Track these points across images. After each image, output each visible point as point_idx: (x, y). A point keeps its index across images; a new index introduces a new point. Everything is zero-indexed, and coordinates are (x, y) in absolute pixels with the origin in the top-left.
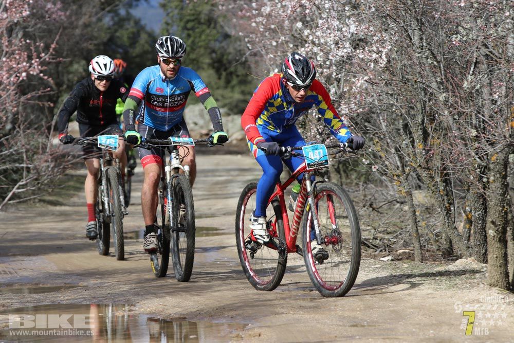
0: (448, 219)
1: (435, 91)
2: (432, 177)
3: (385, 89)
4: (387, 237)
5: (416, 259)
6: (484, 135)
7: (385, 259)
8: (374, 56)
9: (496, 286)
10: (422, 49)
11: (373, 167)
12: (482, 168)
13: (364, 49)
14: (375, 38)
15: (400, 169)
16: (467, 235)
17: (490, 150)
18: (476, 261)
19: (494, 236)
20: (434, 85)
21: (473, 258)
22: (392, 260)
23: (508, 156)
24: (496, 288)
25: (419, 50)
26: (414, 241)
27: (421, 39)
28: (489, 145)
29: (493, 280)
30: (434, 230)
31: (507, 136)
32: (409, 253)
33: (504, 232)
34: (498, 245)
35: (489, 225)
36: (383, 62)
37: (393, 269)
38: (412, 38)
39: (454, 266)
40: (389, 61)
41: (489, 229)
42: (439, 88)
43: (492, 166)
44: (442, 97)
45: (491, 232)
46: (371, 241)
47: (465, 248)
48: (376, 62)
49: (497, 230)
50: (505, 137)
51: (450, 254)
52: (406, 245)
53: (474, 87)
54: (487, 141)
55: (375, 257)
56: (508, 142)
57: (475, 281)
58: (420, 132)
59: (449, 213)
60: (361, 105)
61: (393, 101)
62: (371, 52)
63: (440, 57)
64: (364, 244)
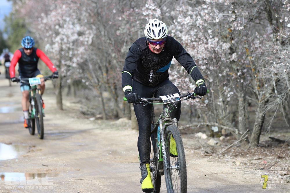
5: (104, 119)
7: (92, 119)
15: (97, 83)
16: (124, 109)
20: (110, 51)
21: (126, 118)
22: (95, 120)
24: (134, 130)
26: (103, 112)
27: (105, 33)
29: (133, 127)
32: (101, 117)
36: (90, 42)
37: (95, 123)
39: (118, 121)
40: (92, 42)
44: (113, 55)
46: (86, 112)
47: (123, 114)
48: (87, 42)
51: (117, 117)
52: (100, 113)
55: (88, 118)
58: (105, 69)
59: (116, 100)
60: (81, 58)
61: (94, 57)
62: (85, 37)
63: (112, 39)
64: (84, 113)
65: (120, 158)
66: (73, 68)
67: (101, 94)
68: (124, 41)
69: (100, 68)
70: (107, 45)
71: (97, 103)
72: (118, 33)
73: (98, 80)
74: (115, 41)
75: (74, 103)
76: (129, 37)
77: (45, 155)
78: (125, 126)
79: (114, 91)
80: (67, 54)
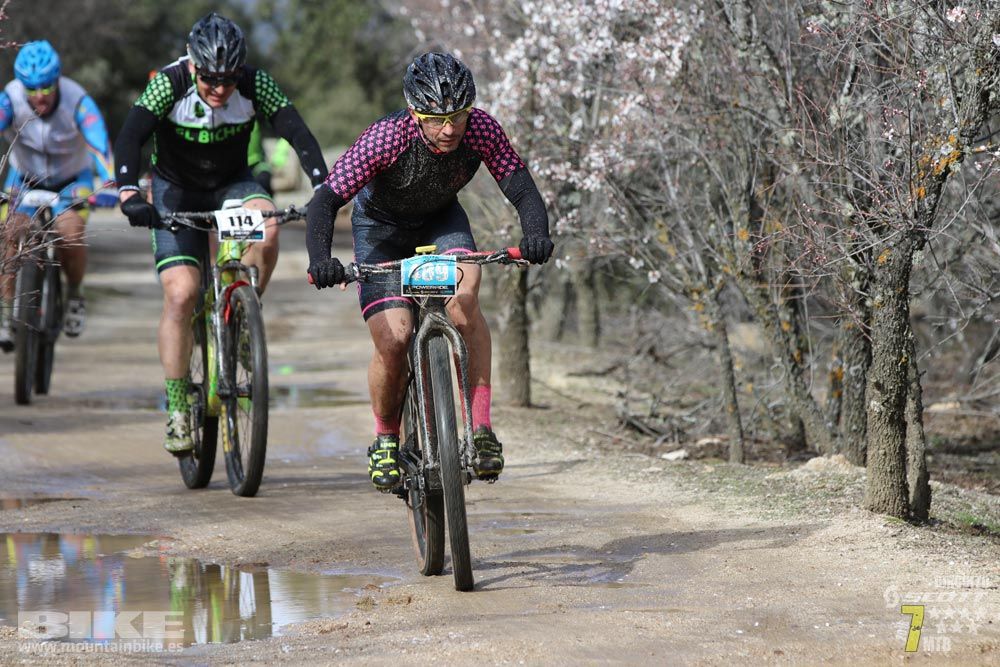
0: (795, 380)
1: (773, 126)
2: (765, 296)
3: (678, 120)
4: (678, 413)
5: (733, 456)
6: (863, 212)
7: (672, 456)
8: (658, 55)
9: (882, 512)
10: (749, 43)
11: (650, 274)
12: (863, 280)
13: (637, 40)
14: (659, 21)
15: (704, 278)
16: (835, 412)
17: (875, 242)
18: (847, 462)
19: (881, 413)
20: (773, 114)
21: (841, 456)
22: (686, 458)
23: (911, 254)
24: (882, 515)
25: (743, 45)
26: (730, 422)
27: (749, 23)
28: (874, 232)
29: (877, 500)
30: (769, 401)
31: (910, 215)
32: (719, 445)
33: (900, 404)
34: (888, 430)
35: (870, 390)
36: (674, 68)
37: (684, 475)
38: (731, 20)
39: (803, 471)
40: (685, 67)
41: (871, 399)
42: (782, 120)
43: (878, 274)
44: (787, 138)
45: (875, 405)
46: (646, 421)
47: (828, 436)
48: (660, 67)
49: (887, 401)
50: (905, 216)
51: (799, 448)
52: (714, 429)
53: (850, 121)
54: (870, 225)
55: (652, 452)
56: (910, 226)
57: (843, 500)
58: (744, 207)
59: (797, 368)
60: (628, 151)
61: (692, 144)
62: (651, 46)
63: (785, 60)
64: (633, 426)
65: (804, 653)
66: (587, 195)
67: (723, 329)
68: (841, 68)
69: (719, 201)
70: (757, 86)
71: (699, 374)
72: (815, 22)
73: (709, 261)
74: (798, 65)
75: (588, 373)
76: (870, 46)
77: (427, 624)
78: (838, 491)
79: (784, 316)
80: (560, 130)
